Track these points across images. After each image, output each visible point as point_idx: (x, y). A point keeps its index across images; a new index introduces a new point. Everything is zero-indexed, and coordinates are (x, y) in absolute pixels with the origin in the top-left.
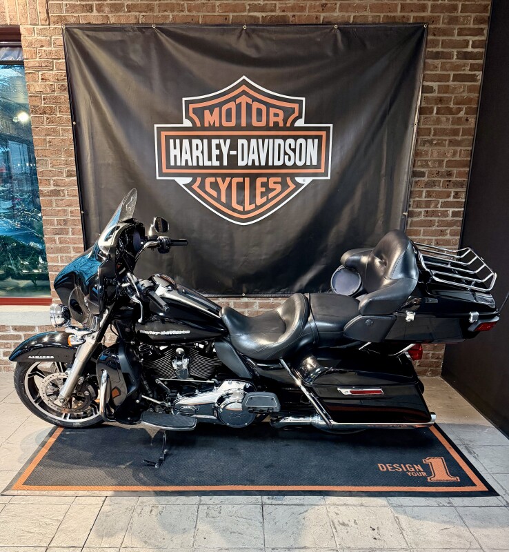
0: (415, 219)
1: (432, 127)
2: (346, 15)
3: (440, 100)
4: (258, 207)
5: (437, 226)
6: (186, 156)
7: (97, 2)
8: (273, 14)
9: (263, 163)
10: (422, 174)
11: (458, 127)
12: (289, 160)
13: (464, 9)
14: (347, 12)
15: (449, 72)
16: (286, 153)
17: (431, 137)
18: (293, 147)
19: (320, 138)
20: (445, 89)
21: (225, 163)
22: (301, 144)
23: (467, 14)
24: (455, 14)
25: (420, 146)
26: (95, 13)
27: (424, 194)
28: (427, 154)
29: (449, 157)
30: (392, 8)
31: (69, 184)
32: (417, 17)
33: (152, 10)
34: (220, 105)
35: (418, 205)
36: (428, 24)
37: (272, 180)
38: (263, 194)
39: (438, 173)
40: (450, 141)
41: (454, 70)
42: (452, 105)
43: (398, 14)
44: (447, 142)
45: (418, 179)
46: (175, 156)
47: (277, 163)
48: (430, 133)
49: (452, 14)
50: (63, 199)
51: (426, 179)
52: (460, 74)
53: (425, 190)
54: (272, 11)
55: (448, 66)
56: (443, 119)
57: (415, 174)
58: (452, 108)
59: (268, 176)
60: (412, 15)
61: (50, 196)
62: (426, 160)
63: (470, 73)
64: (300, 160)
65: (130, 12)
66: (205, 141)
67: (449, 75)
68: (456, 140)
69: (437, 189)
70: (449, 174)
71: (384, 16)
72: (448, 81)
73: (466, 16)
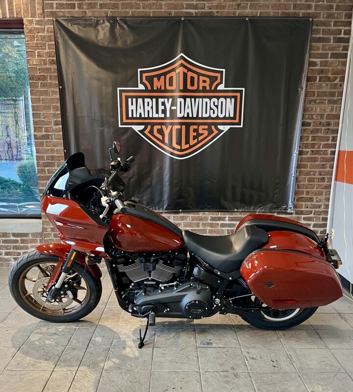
0: (304, 156)
1: (316, 91)
2: (255, 11)
3: (322, 71)
4: (191, 147)
5: (320, 162)
6: (140, 111)
7: (78, 2)
8: (203, 10)
9: (195, 116)
10: (309, 124)
11: (335, 90)
12: (214, 113)
13: (338, 8)
14: (255, 9)
15: (328, 52)
16: (211, 109)
17: (315, 98)
18: (216, 104)
19: (235, 98)
20: (325, 64)
21: (168, 115)
22: (222, 102)
23: (340, 12)
24: (332, 12)
25: (307, 104)
26: (77, 9)
27: (310, 139)
28: (312, 110)
29: (328, 111)
30: (286, 7)
31: (56, 131)
32: (305, 13)
33: (117, 7)
34: (165, 74)
35: (306, 146)
36: (313, 18)
37: (201, 127)
38: (195, 138)
39: (320, 124)
40: (329, 101)
41: (332, 50)
42: (330, 75)
43: (292, 11)
44: (327, 101)
45: (306, 128)
46: (132, 110)
47: (205, 115)
48: (314, 95)
49: (329, 12)
50: (51, 142)
51: (311, 128)
52: (335, 53)
53: (311, 135)
54: (202, 9)
55: (327, 47)
56: (324, 85)
57: (303, 124)
58: (330, 77)
59: (199, 124)
60: (301, 12)
61: (42, 139)
62: (311, 114)
63: (343, 52)
64: (221, 113)
65: (101, 9)
66: (154, 100)
67: (328, 54)
68: (334, 100)
69: (320, 135)
70: (329, 124)
71: (281, 12)
72: (327, 58)
73: (339, 13)
